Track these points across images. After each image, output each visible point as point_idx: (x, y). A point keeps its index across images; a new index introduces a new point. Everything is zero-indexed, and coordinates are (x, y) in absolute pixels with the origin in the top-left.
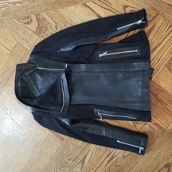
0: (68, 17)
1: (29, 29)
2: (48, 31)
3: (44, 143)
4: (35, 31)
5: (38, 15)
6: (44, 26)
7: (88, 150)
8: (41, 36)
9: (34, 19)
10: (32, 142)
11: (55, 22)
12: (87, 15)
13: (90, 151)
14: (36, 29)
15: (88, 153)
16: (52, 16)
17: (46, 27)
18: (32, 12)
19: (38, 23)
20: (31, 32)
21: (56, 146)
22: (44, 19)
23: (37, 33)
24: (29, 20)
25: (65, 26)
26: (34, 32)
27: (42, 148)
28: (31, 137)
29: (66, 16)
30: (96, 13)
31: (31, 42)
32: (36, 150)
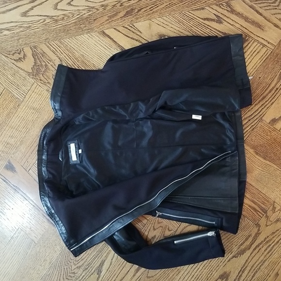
0: (78, 51)
1: (22, 69)
2: (49, 71)
3: (41, 242)
4: (31, 71)
5: (35, 47)
6: (44, 64)
7: (107, 252)
8: (39, 79)
9: (29, 53)
10: (24, 241)
11: (59, 58)
12: (106, 48)
13: (110, 255)
14: (32, 68)
15: (107, 257)
16: (54, 50)
17: (46, 65)
18: (25, 44)
19: (35, 60)
20: (24, 74)
21: (58, 247)
22: (44, 54)
23: (33, 75)
24: (22, 56)
25: (74, 64)
26: (29, 74)
27: (38, 250)
28: (22, 232)
29: (76, 49)
30: (119, 46)
31: (24, 88)
32: (28, 253)
